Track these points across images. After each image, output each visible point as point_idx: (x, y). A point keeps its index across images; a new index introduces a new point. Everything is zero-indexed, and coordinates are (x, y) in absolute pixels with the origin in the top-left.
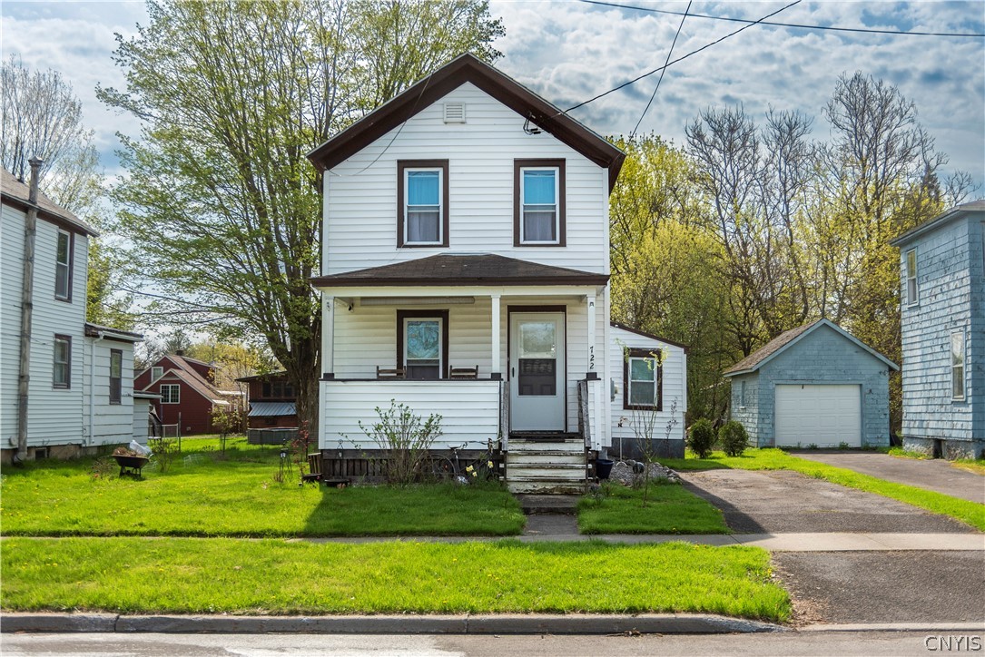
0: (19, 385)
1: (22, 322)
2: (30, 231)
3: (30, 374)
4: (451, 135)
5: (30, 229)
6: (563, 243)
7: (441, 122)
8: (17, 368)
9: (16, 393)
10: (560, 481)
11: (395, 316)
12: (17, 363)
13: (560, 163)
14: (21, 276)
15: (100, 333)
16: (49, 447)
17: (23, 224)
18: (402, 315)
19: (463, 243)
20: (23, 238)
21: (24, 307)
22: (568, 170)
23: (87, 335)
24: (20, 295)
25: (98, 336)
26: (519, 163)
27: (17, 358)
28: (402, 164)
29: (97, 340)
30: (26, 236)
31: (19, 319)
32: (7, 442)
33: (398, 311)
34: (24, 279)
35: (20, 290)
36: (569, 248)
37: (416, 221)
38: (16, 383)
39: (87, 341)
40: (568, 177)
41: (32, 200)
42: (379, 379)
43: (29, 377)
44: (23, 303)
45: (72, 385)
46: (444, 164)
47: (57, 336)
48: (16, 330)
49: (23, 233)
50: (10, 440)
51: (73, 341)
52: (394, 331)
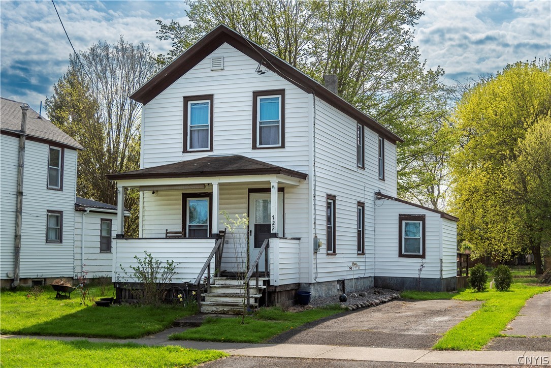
0: (15, 241)
1: (17, 204)
2: (21, 149)
3: (22, 234)
4: (215, 78)
5: (21, 148)
6: (283, 146)
7: (209, 70)
8: (14, 231)
9: (13, 246)
10: (233, 305)
11: (181, 197)
12: (14, 228)
13: (282, 92)
14: (16, 176)
15: (86, 209)
16: (45, 279)
17: (17, 145)
18: (185, 196)
19: (223, 148)
20: (17, 153)
21: (18, 194)
22: (287, 97)
23: (76, 210)
24: (16, 188)
25: (86, 211)
26: (256, 94)
27: (14, 225)
28: (187, 99)
29: (86, 213)
30: (19, 152)
31: (15, 202)
32: (5, 275)
33: (183, 194)
34: (18, 178)
35: (16, 185)
36: (287, 149)
37: (195, 135)
38: (13, 240)
39: (78, 214)
40: (286, 101)
41: (23, 131)
42: (167, 238)
43: (20, 236)
44: (17, 192)
45: (63, 241)
46: (210, 97)
47: (49, 211)
48: (13, 208)
49: (17, 150)
50: (7, 273)
51: (64, 214)
52: (181, 207)
